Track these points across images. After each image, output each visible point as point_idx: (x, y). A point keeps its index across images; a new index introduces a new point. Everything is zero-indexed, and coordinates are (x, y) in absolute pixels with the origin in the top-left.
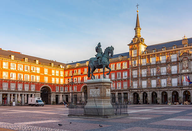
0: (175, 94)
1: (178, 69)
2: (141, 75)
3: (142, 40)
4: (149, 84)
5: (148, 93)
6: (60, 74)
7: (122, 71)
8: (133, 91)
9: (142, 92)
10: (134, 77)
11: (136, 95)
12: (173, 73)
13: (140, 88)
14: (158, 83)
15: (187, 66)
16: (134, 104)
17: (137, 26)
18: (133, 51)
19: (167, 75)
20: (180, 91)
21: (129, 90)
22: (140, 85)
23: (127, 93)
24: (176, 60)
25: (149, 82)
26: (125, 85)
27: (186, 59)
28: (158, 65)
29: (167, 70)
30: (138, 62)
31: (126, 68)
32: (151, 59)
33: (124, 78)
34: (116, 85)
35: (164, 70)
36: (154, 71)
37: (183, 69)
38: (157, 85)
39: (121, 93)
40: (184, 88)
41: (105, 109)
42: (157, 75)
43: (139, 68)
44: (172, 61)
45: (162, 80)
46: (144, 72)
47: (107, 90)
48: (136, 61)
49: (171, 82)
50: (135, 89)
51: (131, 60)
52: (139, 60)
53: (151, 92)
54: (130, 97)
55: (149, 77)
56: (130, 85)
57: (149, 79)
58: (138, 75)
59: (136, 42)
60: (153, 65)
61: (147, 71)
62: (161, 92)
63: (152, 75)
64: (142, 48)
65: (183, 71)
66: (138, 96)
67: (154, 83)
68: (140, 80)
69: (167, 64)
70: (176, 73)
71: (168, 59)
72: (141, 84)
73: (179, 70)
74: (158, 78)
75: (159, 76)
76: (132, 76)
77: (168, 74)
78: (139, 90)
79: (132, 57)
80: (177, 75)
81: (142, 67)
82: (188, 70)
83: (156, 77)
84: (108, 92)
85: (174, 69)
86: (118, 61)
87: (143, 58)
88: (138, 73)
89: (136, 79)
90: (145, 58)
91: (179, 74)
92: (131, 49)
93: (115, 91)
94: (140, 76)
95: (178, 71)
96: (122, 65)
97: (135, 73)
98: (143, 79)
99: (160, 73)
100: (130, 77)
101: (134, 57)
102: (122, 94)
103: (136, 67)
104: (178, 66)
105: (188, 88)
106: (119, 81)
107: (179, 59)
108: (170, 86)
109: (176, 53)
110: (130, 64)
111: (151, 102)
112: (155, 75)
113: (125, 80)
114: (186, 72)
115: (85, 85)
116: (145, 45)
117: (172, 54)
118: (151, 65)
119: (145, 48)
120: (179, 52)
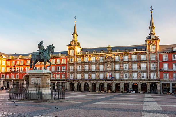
0: (102, 85)
2: (77, 69)
3: (78, 44)
4: (82, 77)
5: (82, 83)
7: (61, 65)
8: (69, 81)
9: (77, 83)
10: (71, 71)
11: (72, 84)
12: (100, 70)
13: (75, 79)
14: (90, 77)
15: (110, 66)
16: (70, 91)
17: (74, 33)
18: (70, 51)
19: (96, 71)
20: (105, 83)
21: (67, 80)
22: (75, 77)
23: (65, 83)
24: (103, 61)
25: (83, 75)
26: (64, 77)
28: (90, 63)
29: (96, 67)
30: (75, 59)
31: (65, 63)
32: (85, 58)
33: (62, 71)
34: (56, 76)
35: (94, 67)
36: (86, 68)
37: (108, 67)
38: (89, 78)
39: (59, 83)
40: (108, 81)
41: (45, 94)
42: (89, 70)
43: (75, 64)
44: (100, 61)
45: (93, 74)
46: (79, 68)
47: (47, 79)
48: (73, 59)
49: (99, 76)
50: (71, 80)
51: (69, 58)
52: (76, 58)
53: (84, 83)
54: (67, 86)
55: (83, 72)
56: (68, 77)
57: (83, 73)
59: (73, 45)
60: (86, 63)
61: (82, 67)
62: (91, 83)
63: (85, 70)
64: (78, 50)
66: (73, 85)
67: (86, 76)
68: (75, 73)
69: (96, 63)
70: (102, 70)
71: (97, 60)
73: (105, 69)
74: (90, 73)
75: (90, 71)
76: (69, 69)
77: (97, 70)
78: (74, 81)
79: (70, 56)
80: (103, 72)
81: (78, 64)
82: (111, 69)
83: (88, 72)
84: (48, 81)
85: (101, 67)
86: (58, 57)
87: (78, 57)
88: (74, 67)
89: (73, 72)
90: (80, 57)
91: (105, 71)
92: (69, 49)
93: (54, 81)
94: (75, 70)
96: (61, 60)
97: (72, 68)
98: (78, 72)
99: (91, 69)
100: (68, 71)
101: (71, 56)
102: (61, 83)
103: (73, 63)
104: (104, 66)
105: (111, 81)
106: (58, 73)
107: (105, 61)
108: (98, 79)
109: (103, 56)
110: (68, 61)
111: (84, 90)
112: (87, 70)
113: (63, 72)
114: (109, 70)
115: (26, 74)
116: (81, 48)
117: (100, 56)
118: (84, 63)
119: (80, 50)
120: (105, 55)
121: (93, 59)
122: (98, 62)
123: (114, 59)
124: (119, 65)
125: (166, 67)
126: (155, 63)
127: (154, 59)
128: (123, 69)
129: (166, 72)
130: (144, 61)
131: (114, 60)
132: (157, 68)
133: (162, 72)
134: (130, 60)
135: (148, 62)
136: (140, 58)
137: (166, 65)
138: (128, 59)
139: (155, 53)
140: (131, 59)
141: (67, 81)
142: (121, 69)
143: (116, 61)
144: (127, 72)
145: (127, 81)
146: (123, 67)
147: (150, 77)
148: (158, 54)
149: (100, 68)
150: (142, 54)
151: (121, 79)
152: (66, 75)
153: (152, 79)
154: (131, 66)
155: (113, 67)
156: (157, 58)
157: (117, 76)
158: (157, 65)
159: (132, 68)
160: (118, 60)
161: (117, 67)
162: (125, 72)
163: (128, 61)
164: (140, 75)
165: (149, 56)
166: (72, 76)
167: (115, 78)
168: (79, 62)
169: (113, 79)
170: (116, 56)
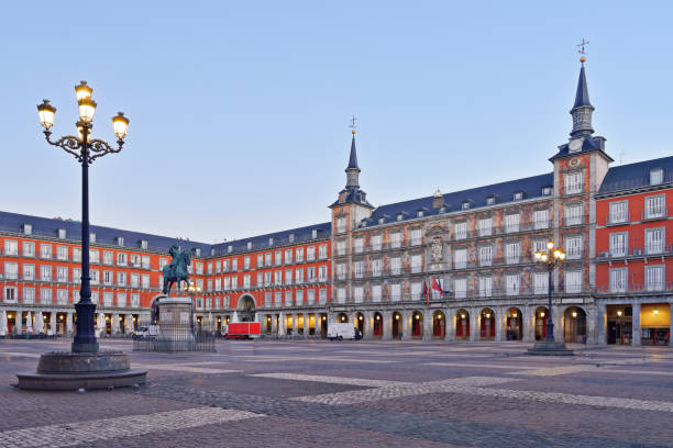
1: (423, 262)
2: (353, 274)
3: (358, 198)
4: (367, 295)
6: (195, 270)
7: (317, 263)
8: (337, 309)
9: (355, 313)
10: (340, 278)
11: (343, 318)
12: (414, 271)
13: (350, 303)
14: (386, 294)
15: (440, 256)
18: (338, 221)
19: (401, 276)
20: (427, 311)
21: (329, 308)
22: (351, 296)
23: (325, 315)
24: (419, 243)
25: (368, 289)
26: (323, 296)
28: (387, 252)
29: (403, 264)
30: (349, 245)
31: (326, 257)
32: (373, 238)
35: (396, 265)
36: (376, 267)
37: (433, 262)
38: (384, 296)
39: (314, 314)
40: (432, 306)
42: (384, 274)
43: (350, 260)
44: (414, 244)
45: (393, 286)
48: (344, 242)
49: (409, 290)
50: (341, 306)
51: (335, 241)
52: (351, 241)
53: (372, 313)
55: (368, 280)
56: (332, 296)
57: (368, 283)
58: (347, 275)
59: (345, 201)
61: (366, 267)
62: (390, 314)
63: (374, 275)
64: (361, 214)
65: (433, 268)
67: (377, 293)
68: (350, 284)
69: (403, 251)
70: (419, 271)
71: (405, 241)
72: (353, 293)
73: (426, 266)
74: (386, 282)
75: (387, 277)
76: (336, 276)
77: (404, 273)
78: (347, 309)
79: (337, 235)
80: (421, 276)
81: (356, 257)
83: (382, 279)
85: (416, 262)
86: (310, 243)
87: (357, 238)
88: (348, 268)
89: (344, 283)
90: (361, 236)
91: (424, 274)
92: (337, 216)
94: (350, 277)
95: (423, 267)
96: (317, 250)
97: (342, 270)
98: (355, 283)
99: (390, 270)
100: (333, 280)
101: (340, 235)
102: (317, 316)
103: (343, 257)
104: (423, 258)
105: (440, 305)
106: (311, 286)
107: (427, 241)
108: (408, 299)
109: (419, 228)
110: (333, 250)
111: (371, 336)
112: (379, 275)
113: (322, 285)
114: (437, 270)
115: (245, 294)
116: (368, 206)
117: (413, 229)
118: (371, 253)
119: (366, 214)
120: (426, 224)
121: (396, 239)
122: (406, 249)
123: (450, 234)
124: (465, 251)
125: (620, 245)
126: (579, 233)
127: (578, 222)
128: (477, 262)
129: (618, 263)
130: (542, 231)
131: (452, 237)
132: (585, 252)
133: (604, 265)
134: (498, 232)
135: (557, 235)
136: (531, 224)
137: (620, 237)
138: (494, 229)
139: (581, 198)
140: (502, 228)
141: (332, 309)
142: (471, 266)
143: (457, 238)
144: (489, 275)
145: (489, 303)
146: (477, 256)
147: (562, 287)
148: (593, 202)
149: (413, 265)
150: (538, 209)
151: (472, 297)
152: (329, 293)
153: (568, 291)
154: (503, 250)
155: (449, 260)
156: (587, 216)
157: (461, 287)
158: (586, 243)
159: (503, 259)
160: (464, 237)
161: (461, 257)
162: (482, 275)
163: (493, 237)
164: (530, 279)
165: (562, 212)
166: (341, 295)
167: (453, 294)
168: (359, 250)
169: (448, 296)
170: (457, 222)
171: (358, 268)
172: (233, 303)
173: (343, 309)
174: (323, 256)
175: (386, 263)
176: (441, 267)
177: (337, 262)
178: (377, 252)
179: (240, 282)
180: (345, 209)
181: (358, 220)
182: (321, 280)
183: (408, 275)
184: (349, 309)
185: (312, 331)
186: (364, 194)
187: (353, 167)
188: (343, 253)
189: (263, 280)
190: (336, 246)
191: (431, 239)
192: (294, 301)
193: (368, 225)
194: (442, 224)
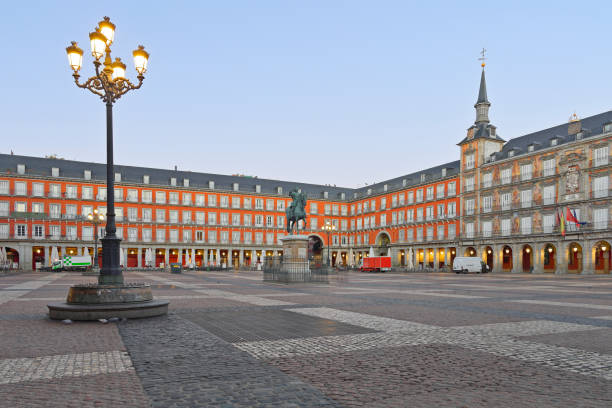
1: (557, 193)
2: (481, 209)
3: (487, 132)
4: (496, 229)
6: (340, 212)
7: (447, 200)
8: (465, 243)
9: (483, 247)
10: (468, 213)
12: (546, 203)
13: (479, 237)
14: (515, 228)
15: (576, 185)
18: (467, 157)
19: (532, 208)
20: (559, 244)
21: (458, 243)
22: (479, 231)
23: (454, 249)
24: (552, 173)
25: (496, 223)
26: (452, 231)
27: (574, 169)
28: (517, 184)
29: (534, 196)
30: (477, 180)
31: (455, 194)
32: (502, 172)
35: (526, 198)
36: (506, 201)
37: (568, 192)
38: (513, 230)
40: (567, 238)
42: (513, 208)
43: (479, 195)
44: (546, 175)
45: (524, 219)
49: (541, 222)
50: (469, 240)
51: (463, 177)
52: (480, 176)
53: (501, 247)
55: (497, 214)
56: (461, 231)
57: (496, 217)
58: (475, 210)
60: (505, 186)
62: (521, 247)
63: (503, 208)
64: (490, 148)
65: (568, 198)
67: (506, 226)
68: (479, 219)
69: (534, 183)
70: (552, 202)
71: (536, 172)
72: (481, 228)
73: (559, 197)
74: (515, 215)
75: (517, 210)
76: (464, 211)
77: (535, 205)
78: (475, 242)
79: (465, 172)
80: (555, 207)
81: (484, 192)
83: (511, 213)
85: (548, 194)
86: (440, 181)
87: (486, 173)
88: (476, 204)
89: (473, 218)
90: (491, 171)
91: (558, 206)
92: (465, 153)
94: (479, 211)
95: (556, 198)
96: (446, 188)
97: (471, 205)
98: (484, 217)
99: (519, 203)
100: (461, 215)
101: (469, 171)
102: (446, 250)
104: (557, 188)
105: (576, 237)
106: (440, 223)
107: (561, 171)
108: (540, 231)
109: (552, 157)
110: (461, 187)
112: (508, 208)
113: (451, 221)
114: (573, 200)
115: (382, 232)
116: (499, 140)
117: (545, 159)
118: (500, 187)
119: (497, 148)
120: (560, 153)
121: (526, 172)
122: (538, 180)
123: (587, 162)
124: (606, 178)
131: (591, 163)
141: (460, 243)
143: (597, 164)
149: (545, 196)
152: (458, 229)
155: (586, 188)
157: (601, 218)
160: (605, 162)
161: (601, 185)
166: (470, 229)
167: (591, 225)
168: (488, 185)
169: (586, 228)
170: (596, 147)
171: (486, 203)
172: (371, 240)
173: (471, 243)
174: (453, 193)
175: (515, 196)
176: (577, 197)
177: (466, 198)
178: (507, 185)
179: (378, 221)
180: (474, 145)
181: (487, 155)
182: (451, 216)
183: (539, 207)
184: (477, 243)
185: (442, 264)
186: (494, 128)
187: (482, 101)
188: (472, 189)
189: (397, 218)
190: (464, 183)
191: (566, 168)
192: (425, 237)
193: (497, 159)
194: (578, 151)
